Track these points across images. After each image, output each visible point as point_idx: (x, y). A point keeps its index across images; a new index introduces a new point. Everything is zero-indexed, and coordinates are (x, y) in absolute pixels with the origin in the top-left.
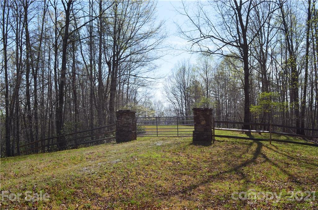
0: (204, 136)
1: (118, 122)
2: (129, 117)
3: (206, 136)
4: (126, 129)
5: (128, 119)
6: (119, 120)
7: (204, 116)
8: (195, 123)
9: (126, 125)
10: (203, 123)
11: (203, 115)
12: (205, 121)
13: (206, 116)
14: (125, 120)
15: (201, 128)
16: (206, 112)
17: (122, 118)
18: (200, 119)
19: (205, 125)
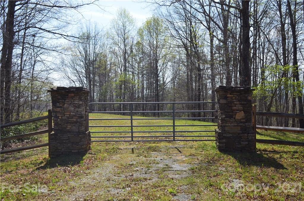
0: (243, 141)
1: (56, 112)
2: (81, 102)
3: (247, 143)
4: (74, 127)
5: (79, 106)
6: (59, 109)
7: (243, 102)
8: (224, 116)
9: (75, 120)
10: (240, 115)
11: (239, 101)
12: (242, 112)
13: (245, 103)
14: (73, 109)
15: (234, 126)
16: (246, 95)
17: (66, 105)
18: (234, 108)
19: (242, 120)
